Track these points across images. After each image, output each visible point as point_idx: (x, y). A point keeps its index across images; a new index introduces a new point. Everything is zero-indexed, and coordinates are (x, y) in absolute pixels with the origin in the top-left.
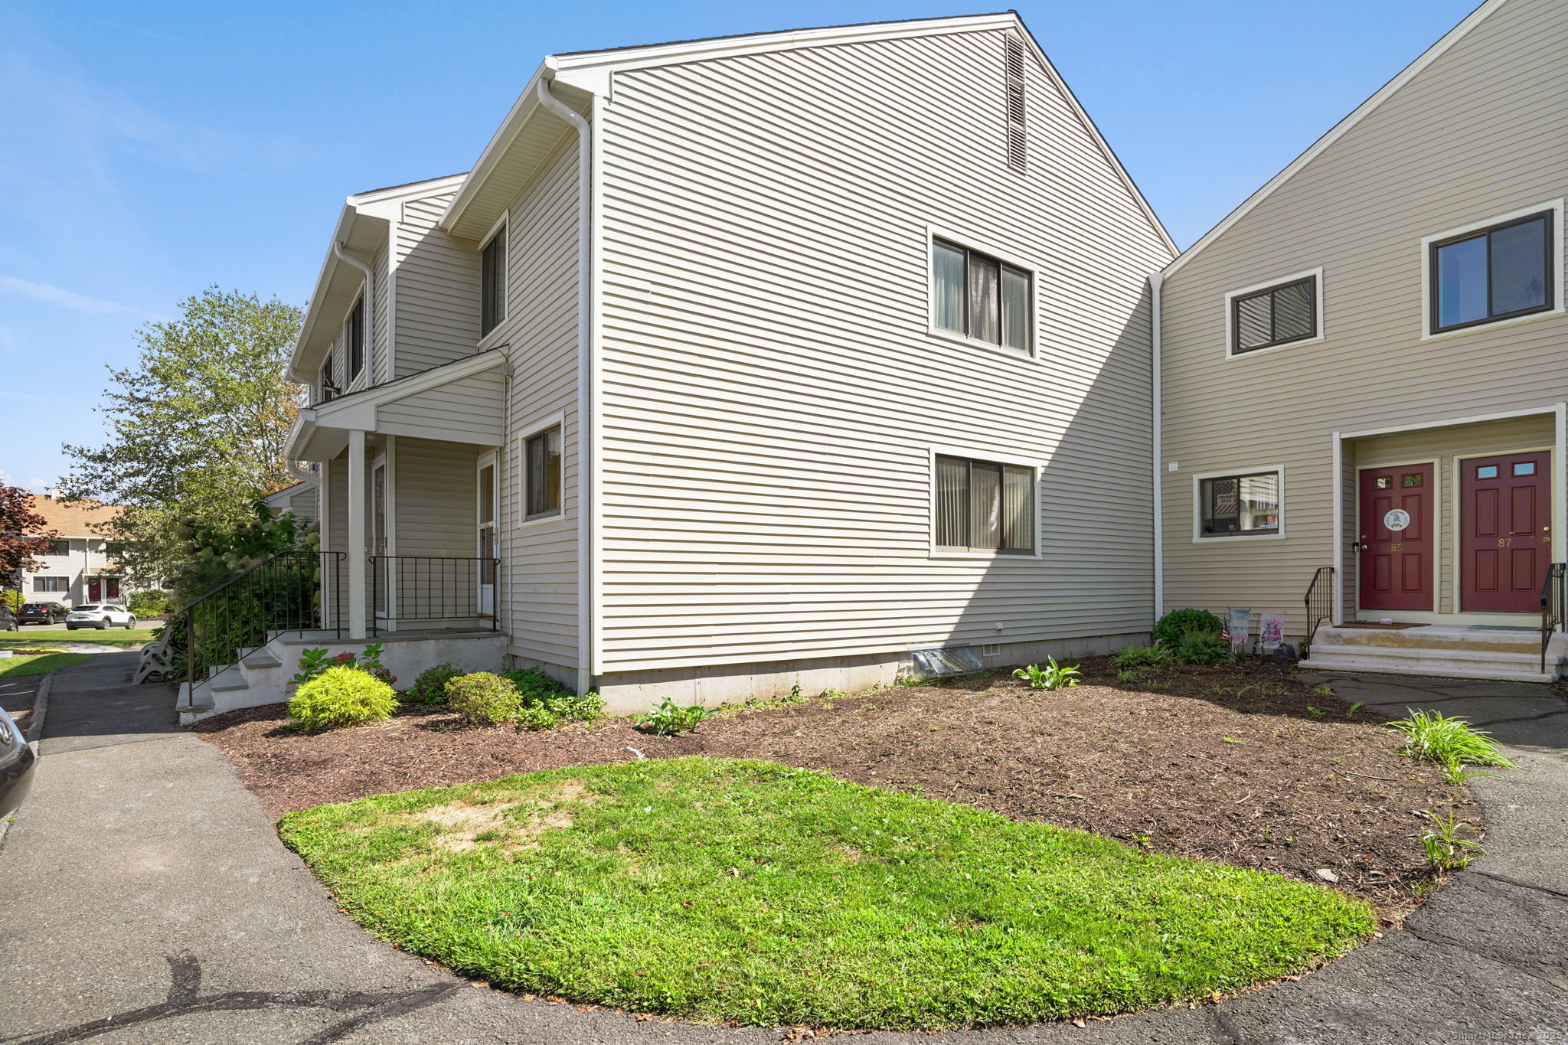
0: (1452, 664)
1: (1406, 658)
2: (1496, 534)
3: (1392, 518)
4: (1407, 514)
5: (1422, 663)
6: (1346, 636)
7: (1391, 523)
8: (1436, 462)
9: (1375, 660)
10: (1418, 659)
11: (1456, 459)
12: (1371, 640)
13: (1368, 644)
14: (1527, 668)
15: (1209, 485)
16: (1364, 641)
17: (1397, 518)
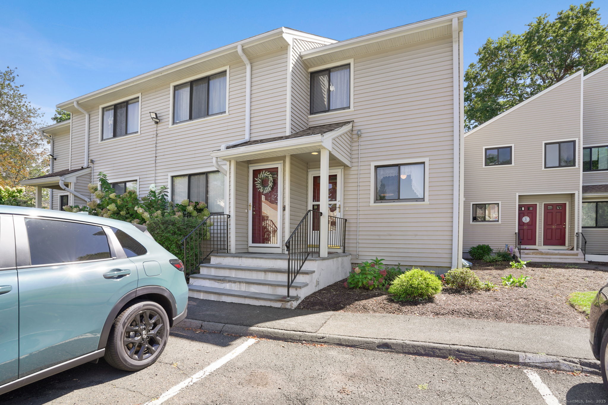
0: (559, 259)
1: (547, 258)
2: (552, 224)
3: (525, 219)
4: (529, 218)
5: (551, 259)
6: (526, 252)
7: (524, 220)
8: (538, 204)
9: (538, 259)
10: (550, 258)
11: (543, 203)
12: (533, 253)
13: (532, 255)
14: (578, 260)
15: (474, 206)
16: (531, 254)
17: (526, 219)
